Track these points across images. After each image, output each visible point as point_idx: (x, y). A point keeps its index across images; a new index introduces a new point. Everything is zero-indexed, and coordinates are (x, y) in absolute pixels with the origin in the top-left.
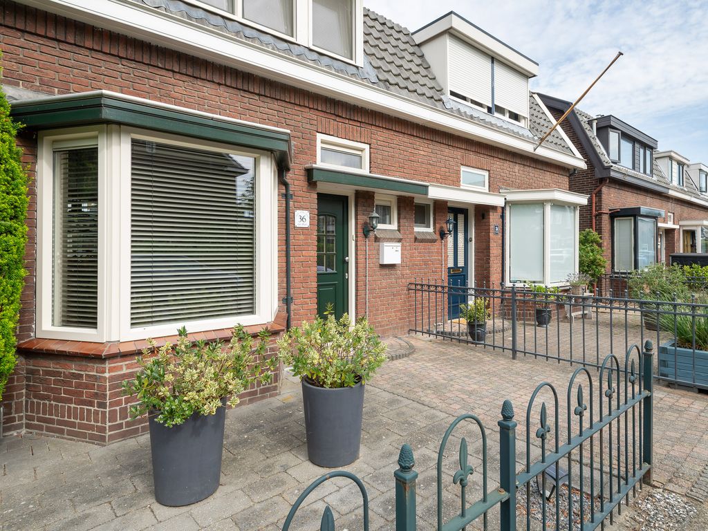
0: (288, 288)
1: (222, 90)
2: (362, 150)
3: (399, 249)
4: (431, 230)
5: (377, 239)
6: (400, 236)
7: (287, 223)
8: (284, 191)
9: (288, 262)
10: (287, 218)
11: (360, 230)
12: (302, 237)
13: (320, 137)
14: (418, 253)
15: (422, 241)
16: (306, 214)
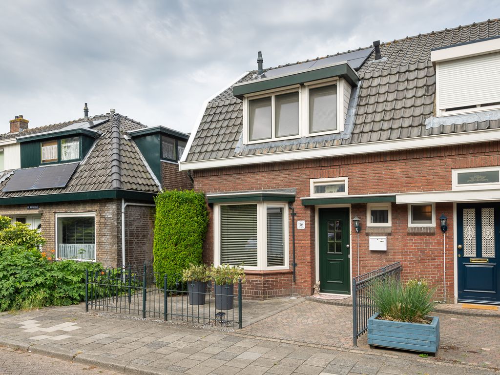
0: (294, 259)
3: (386, 240)
4: (433, 225)
5: (367, 234)
6: (390, 231)
7: (293, 227)
8: (291, 212)
10: (293, 225)
11: (354, 228)
12: (301, 234)
13: (312, 181)
14: (412, 244)
15: (415, 234)
16: (303, 222)
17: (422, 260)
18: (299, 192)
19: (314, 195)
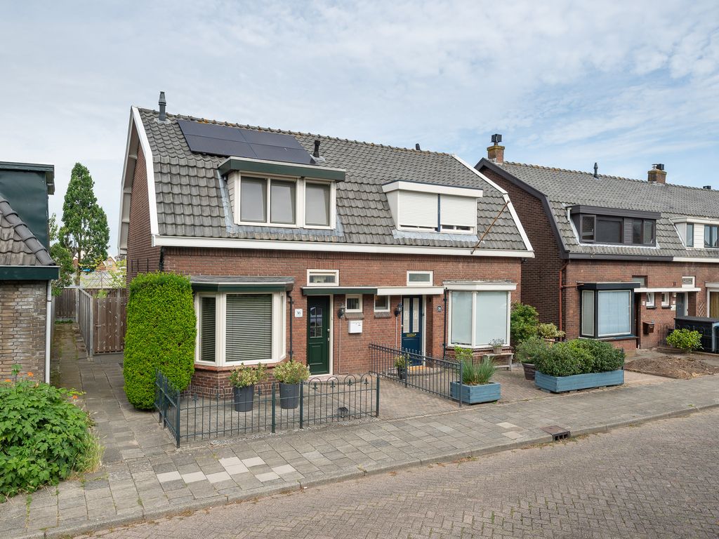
0: (291, 347)
1: (260, 260)
2: (335, 273)
3: (361, 324)
4: (389, 310)
5: (347, 319)
6: (363, 316)
7: (291, 315)
8: (289, 300)
9: (291, 334)
10: (291, 312)
11: (336, 314)
12: (299, 322)
13: (309, 271)
14: (377, 326)
15: (379, 318)
16: (301, 310)
17: (383, 338)
18: (297, 281)
19: (310, 285)
